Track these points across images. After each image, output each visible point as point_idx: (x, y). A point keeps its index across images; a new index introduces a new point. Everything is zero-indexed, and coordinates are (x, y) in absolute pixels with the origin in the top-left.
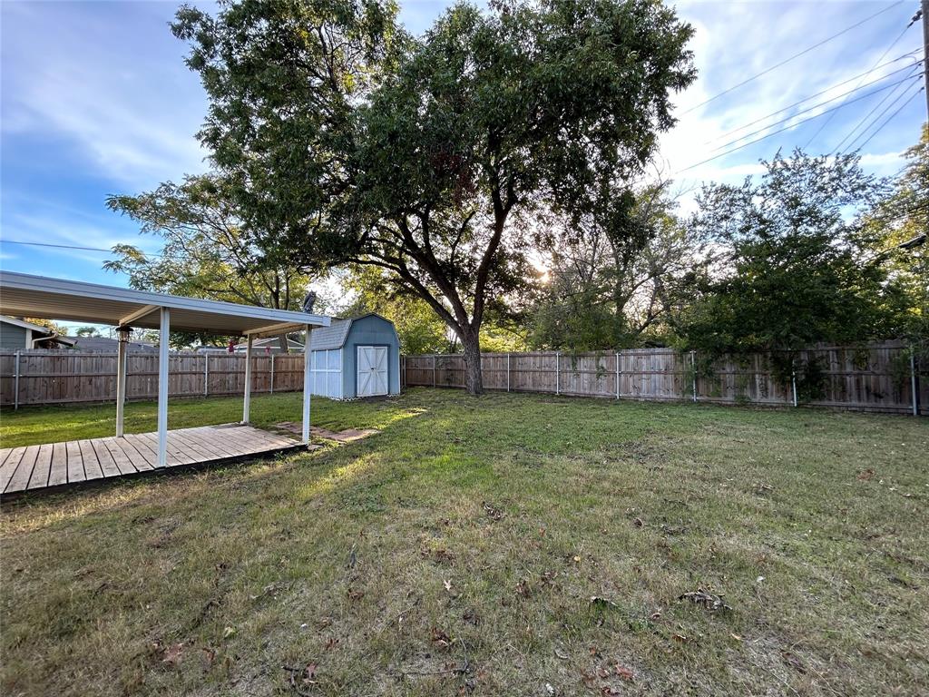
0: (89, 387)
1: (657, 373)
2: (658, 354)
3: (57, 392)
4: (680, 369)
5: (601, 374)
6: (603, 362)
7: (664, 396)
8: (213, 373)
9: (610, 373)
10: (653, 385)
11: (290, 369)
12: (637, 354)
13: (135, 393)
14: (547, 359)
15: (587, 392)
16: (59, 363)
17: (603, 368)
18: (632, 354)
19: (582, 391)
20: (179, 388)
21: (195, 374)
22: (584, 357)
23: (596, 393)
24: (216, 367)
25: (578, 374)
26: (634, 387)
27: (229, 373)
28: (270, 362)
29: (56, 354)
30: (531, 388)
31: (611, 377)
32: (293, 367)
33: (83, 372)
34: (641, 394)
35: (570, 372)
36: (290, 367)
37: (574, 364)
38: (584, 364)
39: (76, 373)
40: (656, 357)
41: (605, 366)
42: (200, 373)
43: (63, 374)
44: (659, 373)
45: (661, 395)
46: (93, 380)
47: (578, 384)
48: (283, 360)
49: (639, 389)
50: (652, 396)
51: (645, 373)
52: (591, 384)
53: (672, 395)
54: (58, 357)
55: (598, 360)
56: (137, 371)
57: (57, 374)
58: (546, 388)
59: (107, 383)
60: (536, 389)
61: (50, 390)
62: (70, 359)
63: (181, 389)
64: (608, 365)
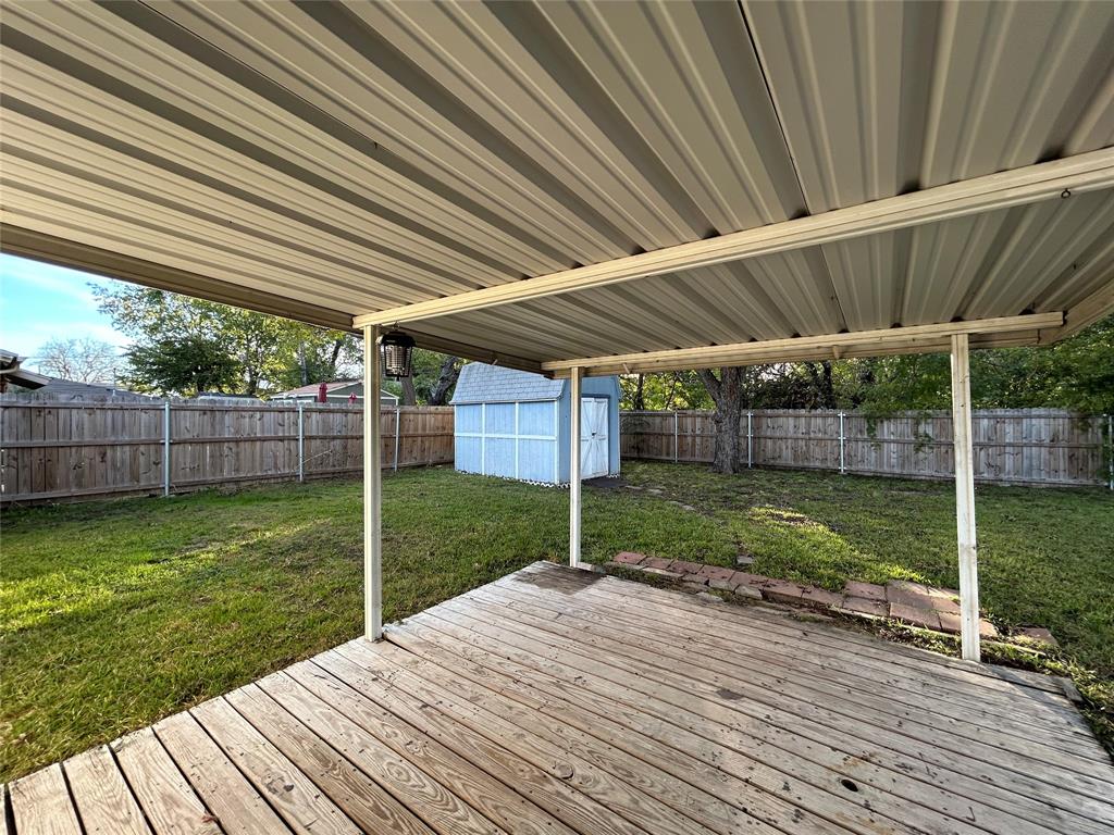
0: (100, 467)
1: (1036, 445)
2: (1039, 417)
3: (39, 479)
4: (1082, 441)
5: (923, 445)
6: (927, 428)
7: (1048, 480)
8: (311, 438)
9: (940, 444)
10: (1026, 462)
11: (420, 432)
12: (995, 417)
13: (185, 476)
14: (819, 421)
15: (897, 471)
16: (41, 420)
17: (927, 435)
18: (984, 417)
19: (886, 469)
20: (257, 464)
21: (281, 440)
22: (888, 419)
23: (914, 472)
24: (314, 427)
25: (879, 445)
26: (989, 465)
27: (334, 438)
28: (394, 420)
29: (34, 403)
30: (792, 463)
31: (943, 449)
32: (424, 429)
33: (87, 439)
34: (1003, 476)
35: (865, 440)
36: (420, 426)
37: (871, 430)
38: (887, 430)
39: (75, 439)
40: (1034, 421)
41: (930, 433)
42: (290, 439)
43: (48, 442)
44: (1040, 445)
45: (1042, 478)
46: (109, 452)
47: (879, 460)
48: (412, 417)
49: (1000, 469)
50: (1026, 479)
51: (1010, 445)
52: (904, 460)
53: (1064, 479)
54: (40, 409)
55: (918, 424)
56: (188, 436)
57: (37, 441)
58: (818, 464)
59: (134, 458)
60: (800, 464)
61: (24, 475)
62: (62, 412)
63: (261, 464)
64: (937, 431)
